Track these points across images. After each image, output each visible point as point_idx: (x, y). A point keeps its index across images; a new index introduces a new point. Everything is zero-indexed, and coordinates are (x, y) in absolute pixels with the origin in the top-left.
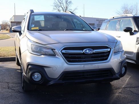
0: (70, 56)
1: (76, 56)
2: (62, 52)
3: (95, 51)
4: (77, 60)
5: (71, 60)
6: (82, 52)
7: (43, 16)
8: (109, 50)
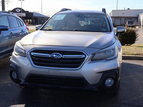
0: (37, 59)
1: (43, 59)
2: (32, 54)
3: (64, 56)
4: (43, 63)
5: (38, 63)
6: (49, 56)
7: (65, 15)
8: (83, 56)
